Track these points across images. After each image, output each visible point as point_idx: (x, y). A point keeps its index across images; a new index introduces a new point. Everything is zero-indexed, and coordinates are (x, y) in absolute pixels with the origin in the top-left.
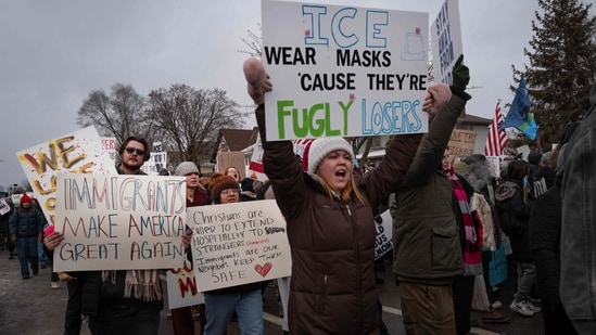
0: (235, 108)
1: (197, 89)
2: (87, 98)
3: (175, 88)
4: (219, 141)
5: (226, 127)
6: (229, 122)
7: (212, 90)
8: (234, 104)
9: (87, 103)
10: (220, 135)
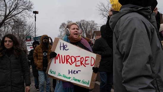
0: (97, 25)
1: (87, 21)
2: (61, 25)
3: (82, 21)
4: (94, 34)
5: (95, 30)
6: (95, 29)
7: (91, 21)
8: (97, 24)
9: (61, 26)
10: (94, 33)
